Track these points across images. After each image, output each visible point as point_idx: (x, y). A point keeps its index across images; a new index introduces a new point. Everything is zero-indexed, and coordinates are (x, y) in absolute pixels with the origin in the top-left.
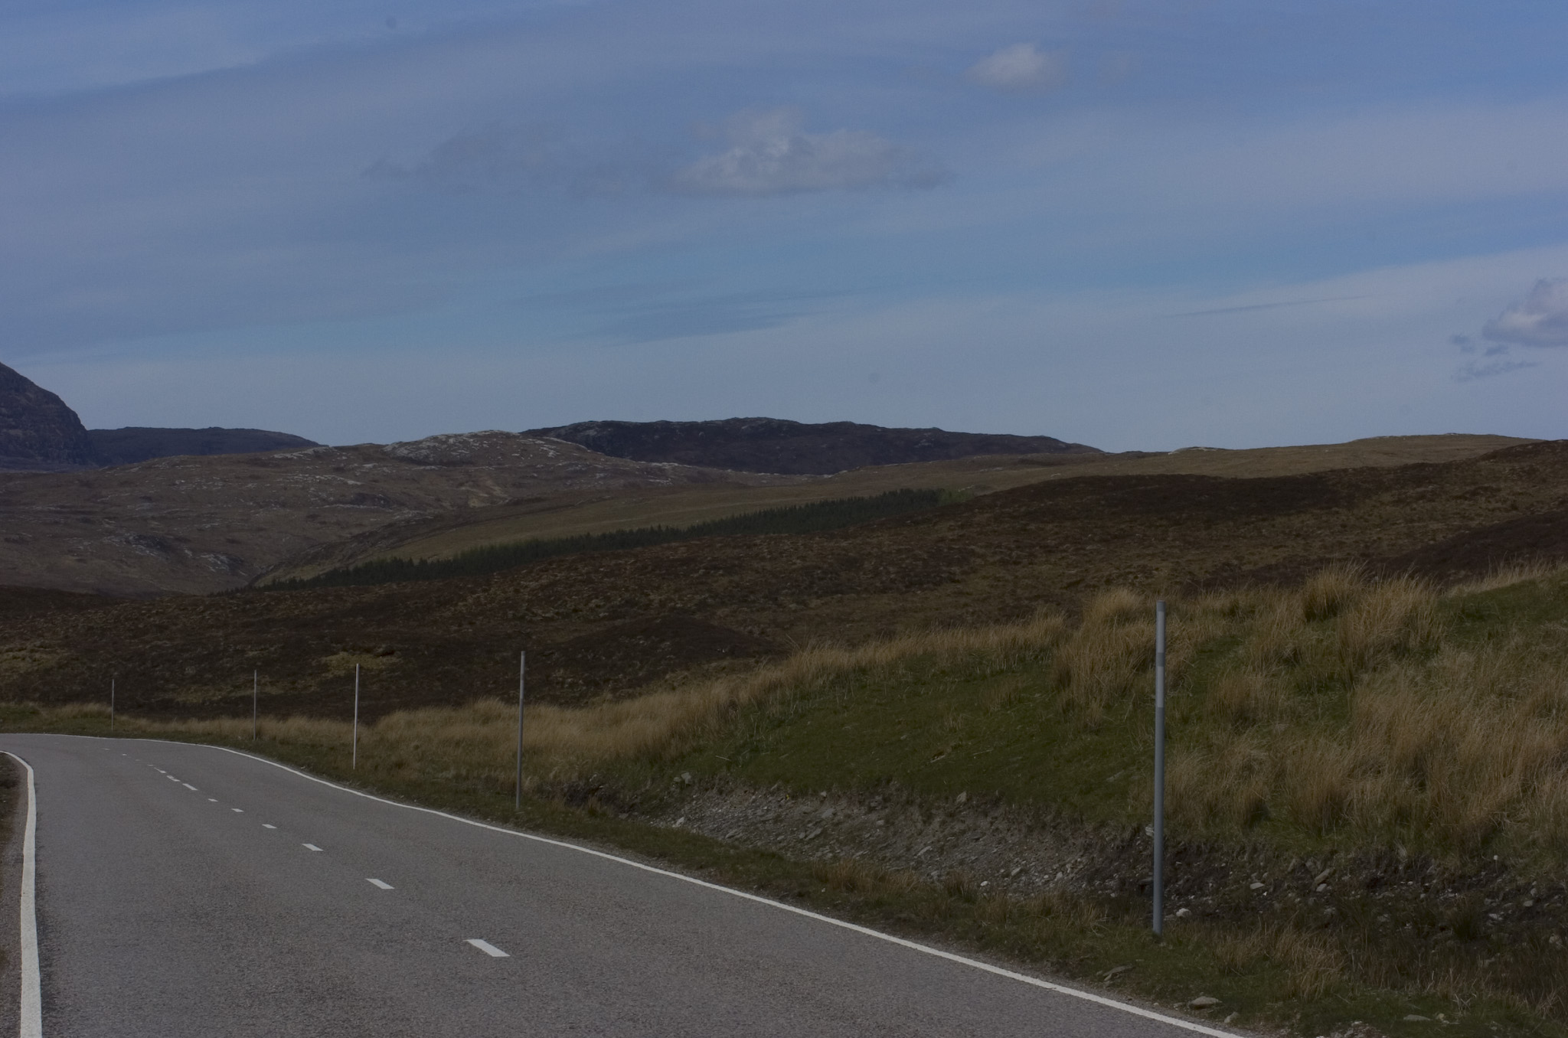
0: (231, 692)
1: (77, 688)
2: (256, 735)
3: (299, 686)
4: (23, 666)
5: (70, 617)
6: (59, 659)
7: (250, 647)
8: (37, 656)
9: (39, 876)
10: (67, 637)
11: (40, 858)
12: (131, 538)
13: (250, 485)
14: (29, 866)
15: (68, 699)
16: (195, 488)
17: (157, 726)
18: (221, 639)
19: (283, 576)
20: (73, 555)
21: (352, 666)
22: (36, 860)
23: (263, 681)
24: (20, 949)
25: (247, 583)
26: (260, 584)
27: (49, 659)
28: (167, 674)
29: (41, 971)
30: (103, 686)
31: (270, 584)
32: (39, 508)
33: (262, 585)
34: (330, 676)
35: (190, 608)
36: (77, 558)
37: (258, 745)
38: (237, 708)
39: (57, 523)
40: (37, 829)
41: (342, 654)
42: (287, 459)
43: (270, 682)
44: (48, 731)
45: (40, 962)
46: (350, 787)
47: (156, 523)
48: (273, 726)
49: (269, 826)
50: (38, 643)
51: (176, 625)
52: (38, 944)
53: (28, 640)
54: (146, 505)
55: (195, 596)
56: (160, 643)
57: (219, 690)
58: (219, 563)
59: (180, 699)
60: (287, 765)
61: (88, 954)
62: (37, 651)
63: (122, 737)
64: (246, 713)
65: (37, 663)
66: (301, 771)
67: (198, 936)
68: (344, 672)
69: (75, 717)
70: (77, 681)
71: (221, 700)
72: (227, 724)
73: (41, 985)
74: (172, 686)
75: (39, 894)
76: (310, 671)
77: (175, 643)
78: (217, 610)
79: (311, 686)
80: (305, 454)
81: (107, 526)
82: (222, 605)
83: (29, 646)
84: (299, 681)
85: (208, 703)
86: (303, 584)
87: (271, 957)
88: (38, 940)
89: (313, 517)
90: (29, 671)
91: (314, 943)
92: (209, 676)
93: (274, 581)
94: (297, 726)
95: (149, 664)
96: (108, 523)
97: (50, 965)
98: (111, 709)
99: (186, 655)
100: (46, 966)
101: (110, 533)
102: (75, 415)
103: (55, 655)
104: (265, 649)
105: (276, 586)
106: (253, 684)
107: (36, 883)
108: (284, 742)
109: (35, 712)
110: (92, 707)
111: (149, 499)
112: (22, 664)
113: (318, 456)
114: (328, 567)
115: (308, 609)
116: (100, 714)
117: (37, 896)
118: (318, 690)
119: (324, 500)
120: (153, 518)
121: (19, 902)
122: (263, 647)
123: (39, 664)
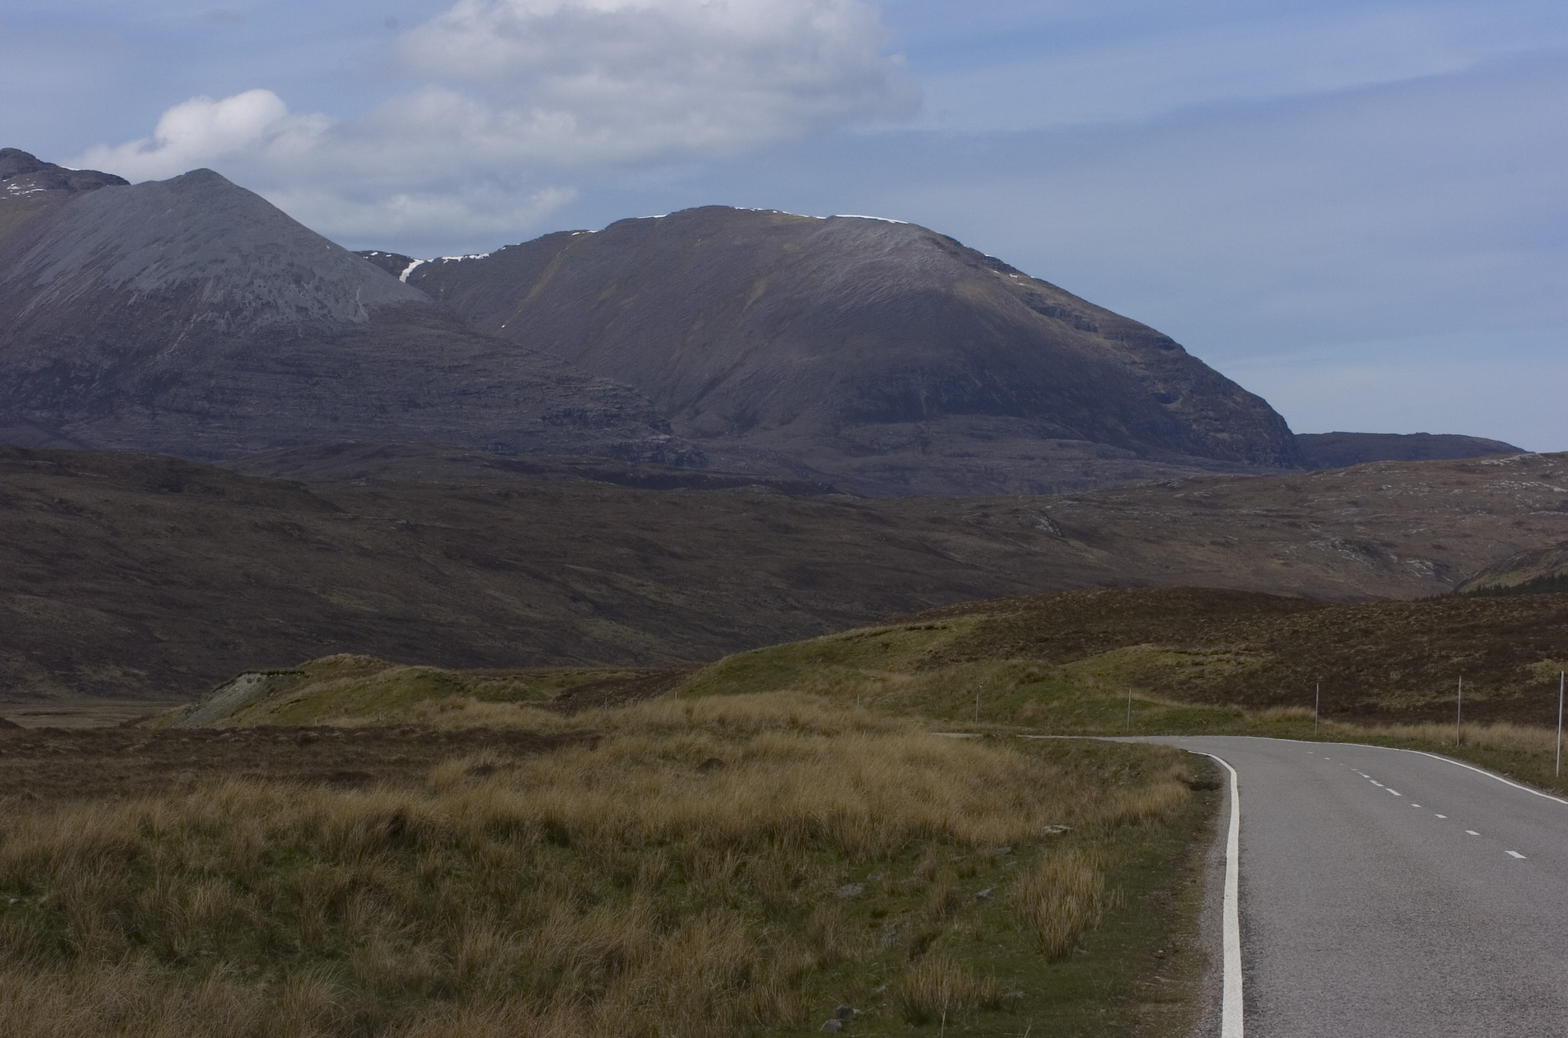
0: (1436, 697)
1: (1281, 691)
2: (1460, 742)
3: (1503, 693)
4: (1228, 669)
5: (1276, 620)
6: (1264, 662)
7: (1454, 653)
8: (1242, 659)
9: (1242, 879)
10: (1272, 640)
11: (1244, 861)
12: (1337, 542)
13: (1456, 491)
14: (1232, 869)
15: (1274, 701)
16: (1401, 494)
17: (1361, 731)
18: (1426, 645)
19: (1489, 582)
20: (1279, 559)
21: (1556, 673)
22: (1239, 863)
23: (1467, 687)
24: (1222, 951)
25: (1452, 588)
26: (1466, 590)
27: (1254, 662)
28: (1372, 679)
29: (1243, 974)
30: (1308, 690)
31: (1475, 589)
32: (1245, 512)
33: (1467, 590)
34: (1534, 683)
35: (1395, 613)
36: (1282, 561)
37: (1461, 750)
38: (1441, 713)
39: (1263, 526)
40: (1240, 832)
41: (1547, 661)
42: (1493, 465)
43: (1474, 689)
44: (1251, 734)
45: (1242, 965)
46: (1553, 794)
47: (1362, 528)
48: (1476, 732)
49: (1472, 833)
50: (1243, 646)
51: (1381, 629)
52: (1241, 947)
53: (1233, 643)
54: (1354, 510)
55: (1399, 601)
56: (1366, 647)
57: (1423, 696)
58: (1425, 568)
59: (1384, 704)
60: (1490, 771)
61: (1291, 958)
62: (1241, 654)
63: (1326, 741)
64: (1449, 719)
65: (1240, 666)
66: (1505, 778)
67: (1401, 941)
68: (1548, 679)
69: (1278, 721)
70: (1282, 684)
71: (1425, 705)
72: (1430, 730)
73: (1243, 988)
74: (1376, 690)
75: (1242, 897)
76: (1514, 678)
77: (1380, 648)
78: (1422, 615)
79: (1515, 693)
80: (1511, 461)
81: (1314, 530)
82: (1427, 610)
83: (1234, 648)
84: (1504, 688)
85: (1412, 709)
86: (1508, 591)
87: (1473, 964)
88: (1241, 943)
89: (1519, 524)
90: (1234, 673)
91: (1516, 950)
92: (1414, 681)
93: (1479, 587)
94: (1500, 732)
95: (1353, 669)
96: (1314, 527)
97: (1252, 969)
98: (1315, 713)
99: (1391, 660)
100: (1249, 968)
101: (1315, 537)
102: (1282, 419)
103: (1260, 658)
104: (1470, 655)
105: (1481, 592)
106: (1457, 690)
107: (1240, 886)
108: (1488, 748)
109: (1239, 715)
110: (1296, 711)
111: (1355, 504)
112: (1227, 667)
113: (1524, 462)
114: (1534, 573)
115: (1513, 617)
116: (1304, 718)
117: (1240, 899)
118: (1522, 696)
119: (1530, 507)
120: (1360, 523)
121: (1222, 904)
122: (1467, 653)
123: (1243, 667)
